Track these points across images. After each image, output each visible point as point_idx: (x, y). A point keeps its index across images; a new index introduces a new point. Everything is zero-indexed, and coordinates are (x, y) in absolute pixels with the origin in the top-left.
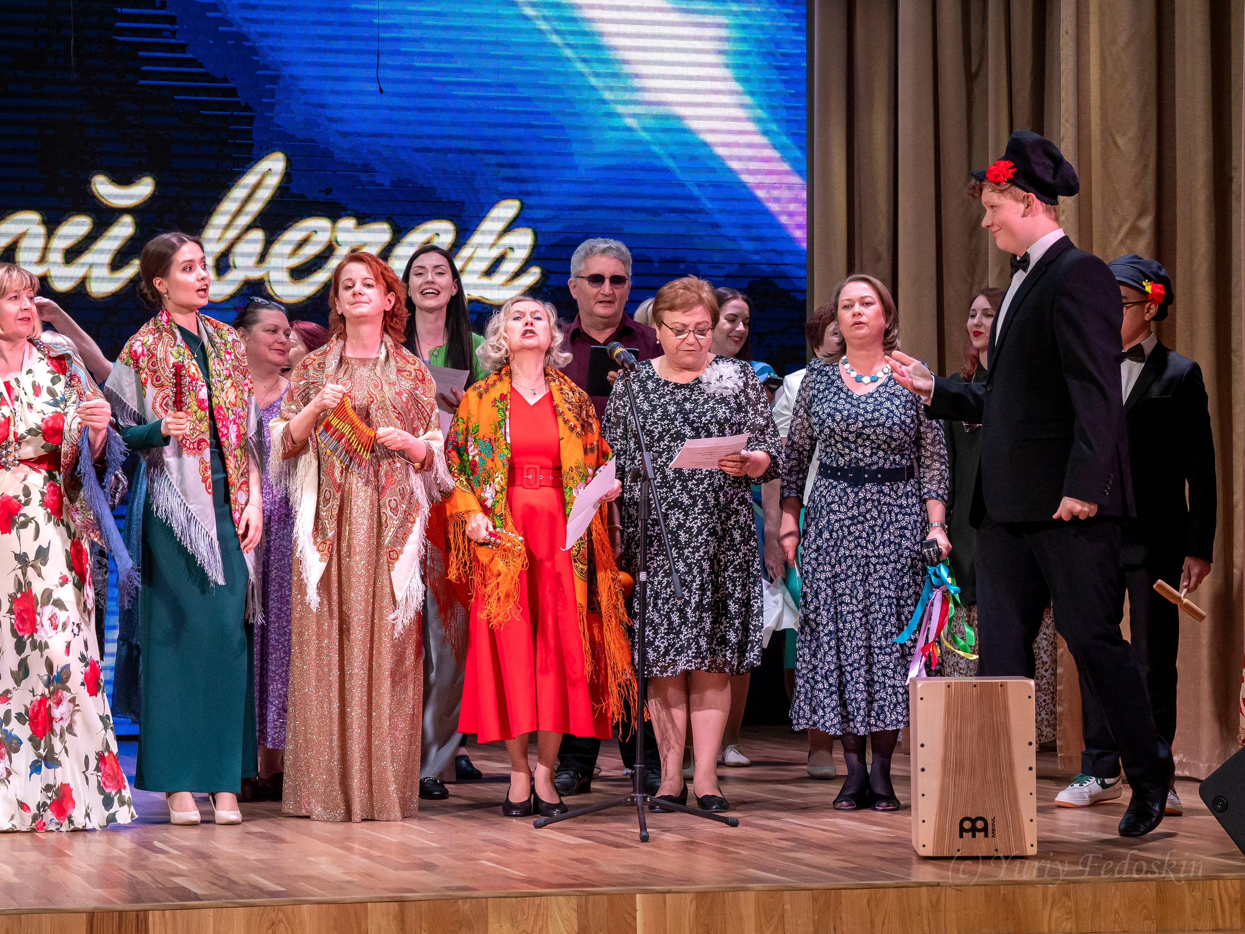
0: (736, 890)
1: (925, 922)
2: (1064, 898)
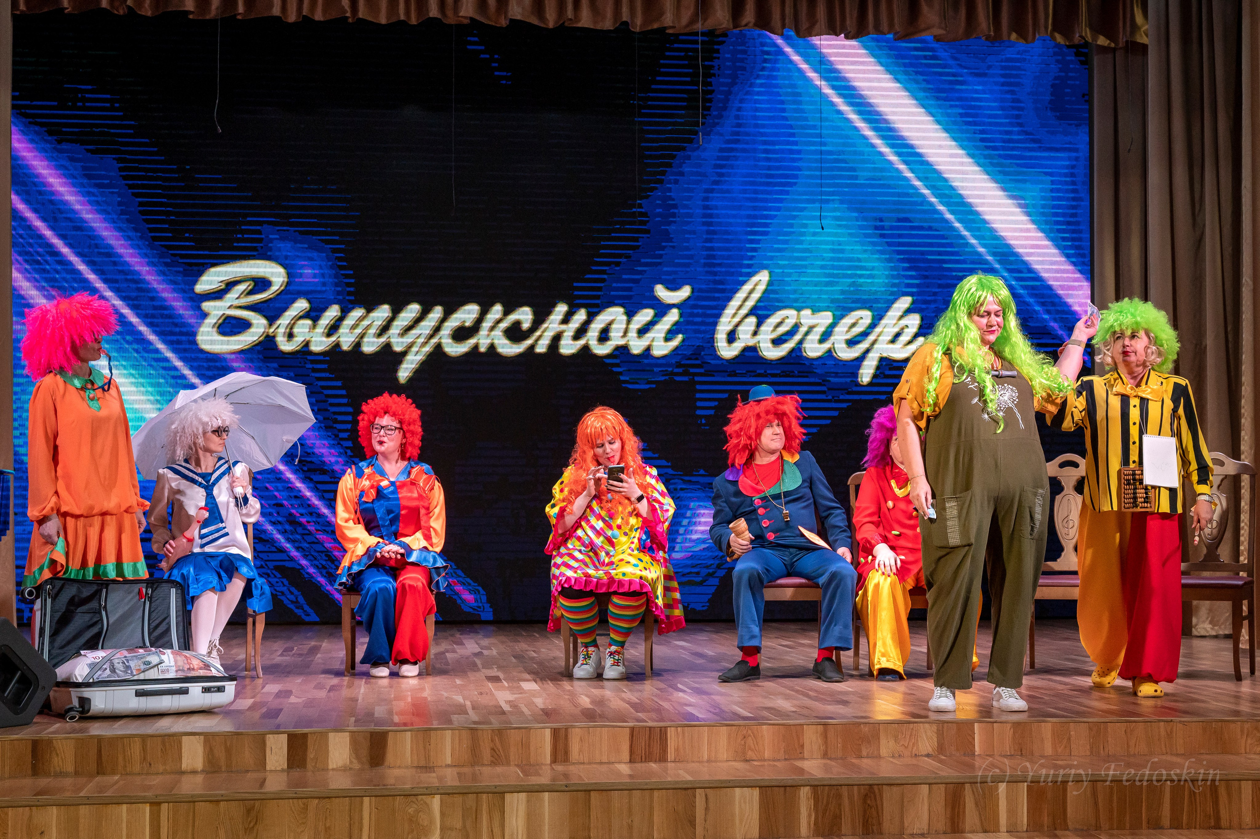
1: (1163, 746)
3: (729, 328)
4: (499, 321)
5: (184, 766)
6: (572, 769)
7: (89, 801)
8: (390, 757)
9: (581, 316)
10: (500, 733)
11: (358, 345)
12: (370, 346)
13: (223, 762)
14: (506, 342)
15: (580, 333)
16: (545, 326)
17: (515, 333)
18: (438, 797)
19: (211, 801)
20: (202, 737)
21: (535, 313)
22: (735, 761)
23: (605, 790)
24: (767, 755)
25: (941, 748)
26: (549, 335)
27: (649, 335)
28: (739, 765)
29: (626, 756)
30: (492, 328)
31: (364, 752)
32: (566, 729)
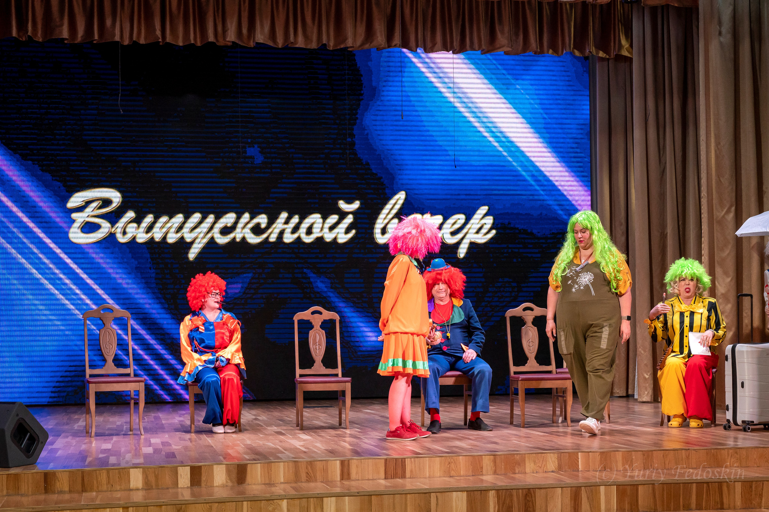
0: (614, 451)
2: (735, 454)
3: (382, 226)
4: (247, 223)
5: (131, 486)
6: (353, 483)
7: (87, 507)
8: (249, 479)
9: (295, 219)
10: (311, 464)
11: (165, 238)
12: (172, 238)
13: (153, 484)
14: (252, 236)
15: (296, 229)
16: (274, 226)
17: (257, 230)
18: (285, 501)
19: (157, 506)
20: (141, 469)
21: (269, 218)
22: (444, 477)
23: (379, 495)
24: (462, 473)
25: (560, 468)
26: (277, 231)
27: (336, 231)
28: (447, 479)
29: (382, 475)
30: (244, 228)
31: (234, 475)
32: (349, 461)
